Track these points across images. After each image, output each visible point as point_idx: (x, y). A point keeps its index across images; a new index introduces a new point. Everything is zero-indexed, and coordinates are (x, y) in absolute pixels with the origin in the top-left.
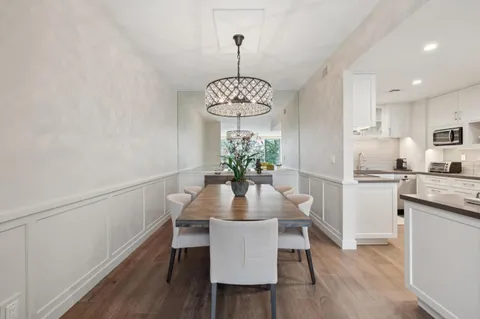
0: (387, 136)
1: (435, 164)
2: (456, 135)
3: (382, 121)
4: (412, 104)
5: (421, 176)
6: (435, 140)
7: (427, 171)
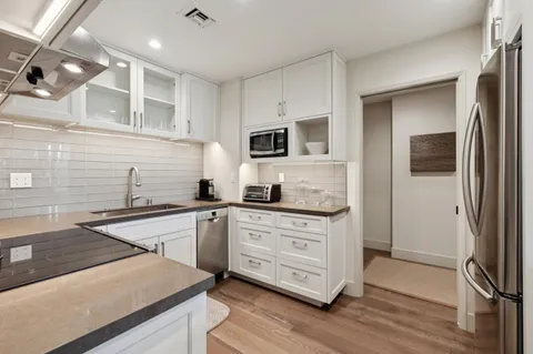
0: (184, 136)
1: (250, 188)
2: (281, 141)
3: (176, 103)
4: (221, 85)
5: (234, 208)
6: (252, 149)
7: (240, 201)
